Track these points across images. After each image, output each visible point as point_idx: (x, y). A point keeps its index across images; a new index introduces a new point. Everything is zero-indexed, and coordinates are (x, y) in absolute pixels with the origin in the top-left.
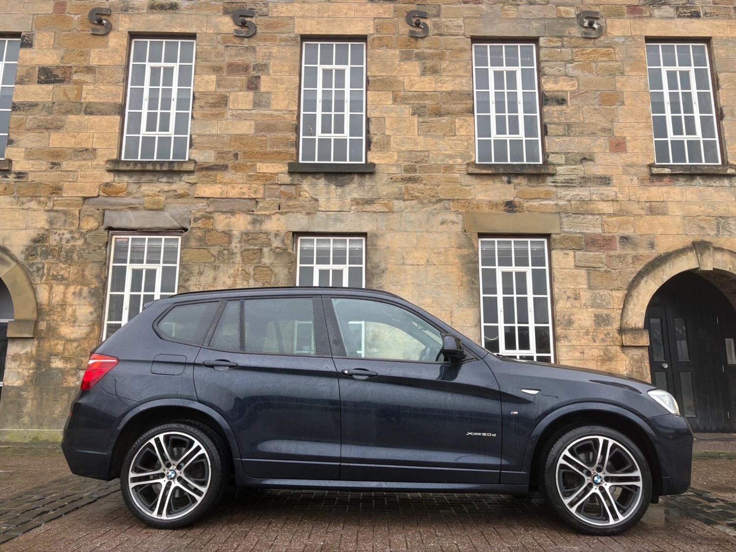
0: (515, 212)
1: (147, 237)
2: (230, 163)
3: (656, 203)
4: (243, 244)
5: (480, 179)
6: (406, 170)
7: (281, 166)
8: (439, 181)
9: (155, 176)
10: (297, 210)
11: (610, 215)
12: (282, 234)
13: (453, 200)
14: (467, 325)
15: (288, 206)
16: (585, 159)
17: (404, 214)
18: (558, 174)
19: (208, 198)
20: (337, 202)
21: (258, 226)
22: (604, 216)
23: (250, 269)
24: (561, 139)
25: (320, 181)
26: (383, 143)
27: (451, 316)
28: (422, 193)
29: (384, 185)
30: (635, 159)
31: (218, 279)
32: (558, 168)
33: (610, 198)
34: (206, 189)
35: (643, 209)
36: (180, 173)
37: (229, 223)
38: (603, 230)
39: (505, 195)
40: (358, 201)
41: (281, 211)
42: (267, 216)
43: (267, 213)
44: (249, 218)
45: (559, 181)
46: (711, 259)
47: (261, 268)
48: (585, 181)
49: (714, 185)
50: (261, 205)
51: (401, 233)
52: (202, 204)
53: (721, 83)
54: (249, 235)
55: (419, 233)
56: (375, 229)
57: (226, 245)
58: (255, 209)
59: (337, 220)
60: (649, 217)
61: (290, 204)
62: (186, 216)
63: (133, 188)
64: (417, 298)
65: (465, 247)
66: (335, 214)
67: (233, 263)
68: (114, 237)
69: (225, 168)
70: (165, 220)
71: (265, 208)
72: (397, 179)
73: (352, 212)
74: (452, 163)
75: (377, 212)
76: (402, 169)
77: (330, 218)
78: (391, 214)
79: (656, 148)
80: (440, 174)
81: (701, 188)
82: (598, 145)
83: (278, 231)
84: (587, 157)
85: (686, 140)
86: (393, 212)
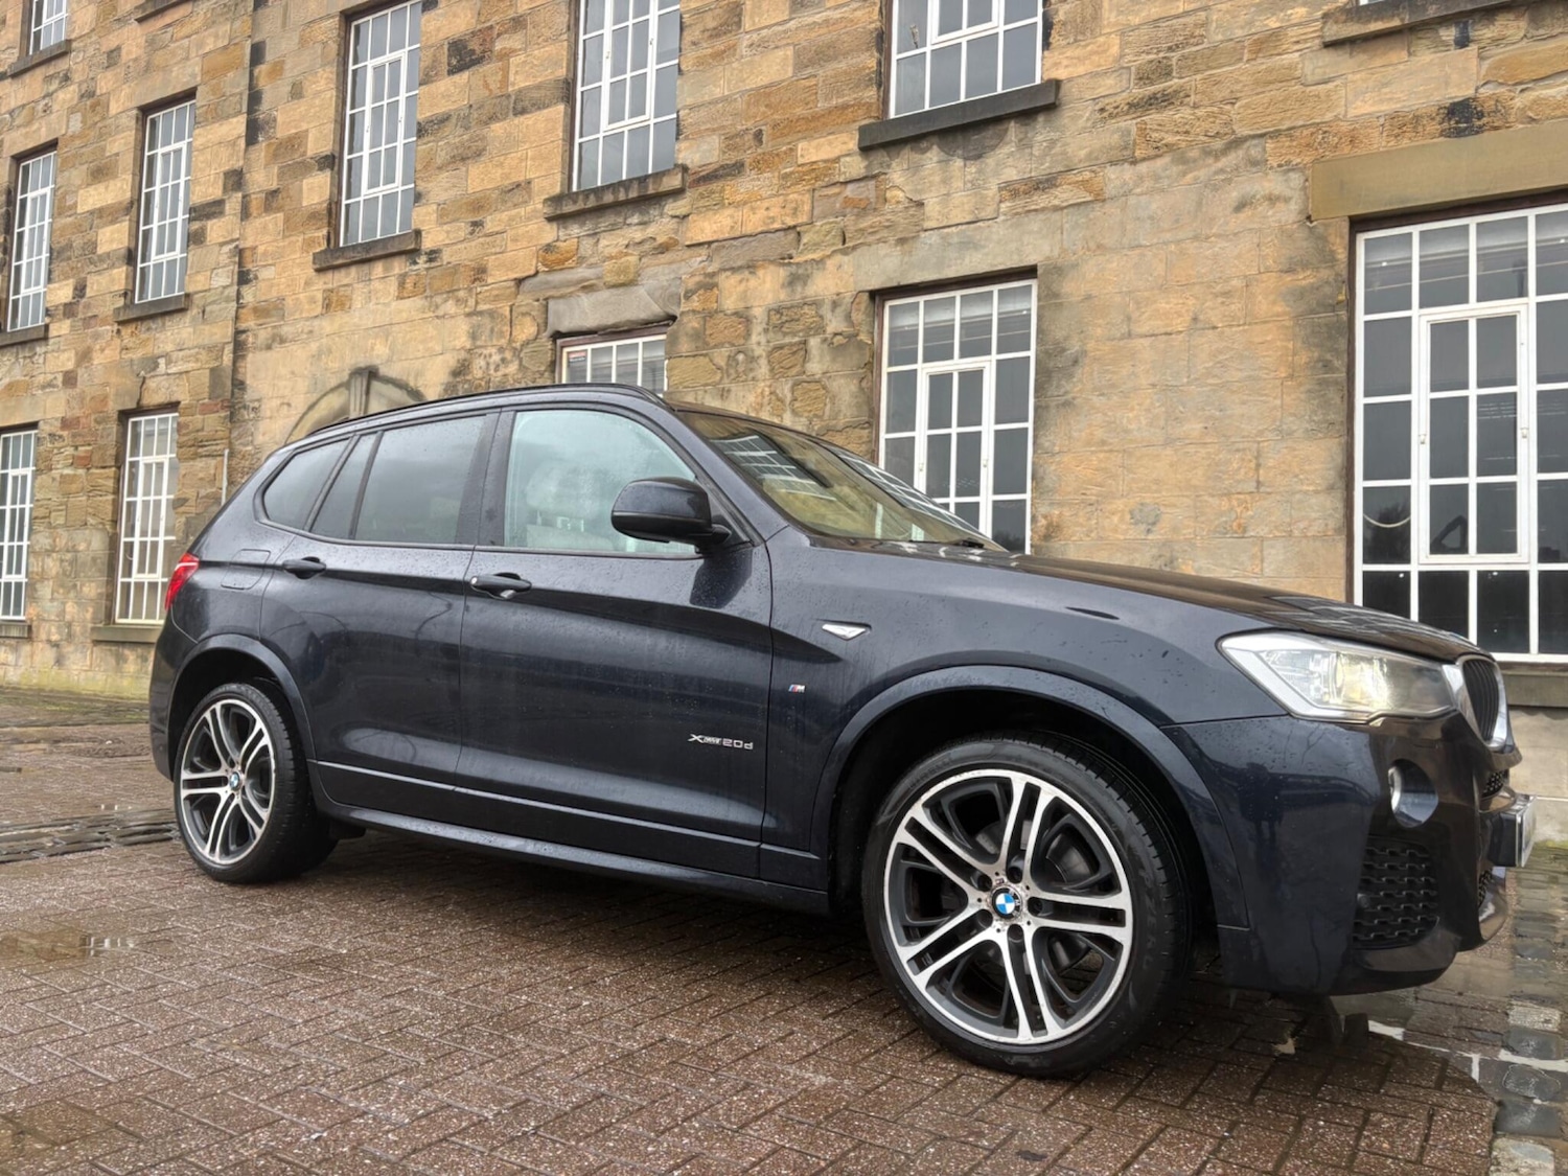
0: (1480, 130)
1: (614, 344)
2: (747, 157)
4: (773, 335)
5: (1364, 52)
6: (1143, 78)
7: (846, 139)
8: (1238, 87)
9: (618, 214)
10: (878, 237)
12: (847, 300)
13: (1275, 134)
14: (1305, 488)
15: (861, 230)
19: (709, 243)
20: (965, 200)
21: (799, 289)
23: (785, 390)
25: (928, 154)
26: (1084, 18)
27: (1258, 466)
28: (1187, 132)
29: (1084, 130)
34: (706, 224)
36: (660, 198)
37: (745, 291)
39: (1447, 84)
40: (1017, 186)
41: (845, 245)
42: (818, 263)
43: (816, 256)
44: (783, 273)
47: (805, 385)
50: (806, 240)
51: (1125, 252)
52: (699, 259)
54: (782, 314)
55: (1173, 247)
56: (1056, 253)
57: (742, 341)
58: (793, 252)
59: (968, 245)
61: (862, 226)
62: (673, 289)
63: (587, 246)
64: (1162, 423)
65: (1305, 266)
67: (753, 379)
68: (566, 350)
69: (736, 169)
70: (639, 304)
71: (815, 245)
72: (1117, 107)
73: (1002, 218)
74: (1278, 25)
75: (1063, 208)
76: (1133, 77)
77: (950, 244)
78: (1098, 205)
80: (1240, 65)
83: (838, 294)
86: (1104, 200)
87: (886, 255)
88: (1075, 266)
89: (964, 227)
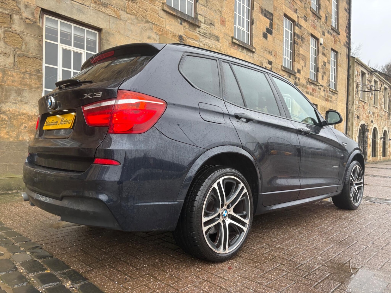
5: (168, 16)
8: (147, 8)
13: (154, 24)
16: (211, 23)
17: (127, 23)
18: (201, 27)
23: (0, 31)
24: (203, 8)
28: (138, 12)
30: (228, 32)
32: (202, 24)
33: (219, 49)
40: (96, 1)
45: (201, 32)
47: (11, 33)
48: (211, 36)
49: (249, 55)
53: (254, 7)
56: (108, 28)
59: (80, 11)
66: (78, 5)
73: (91, 8)
75: (110, 16)
78: (119, 20)
79: (234, 29)
80: (148, 3)
81: (245, 55)
82: (216, 18)
83: (28, 3)
84: (212, 22)
85: (241, 29)
86: (120, 19)
88: (113, 34)
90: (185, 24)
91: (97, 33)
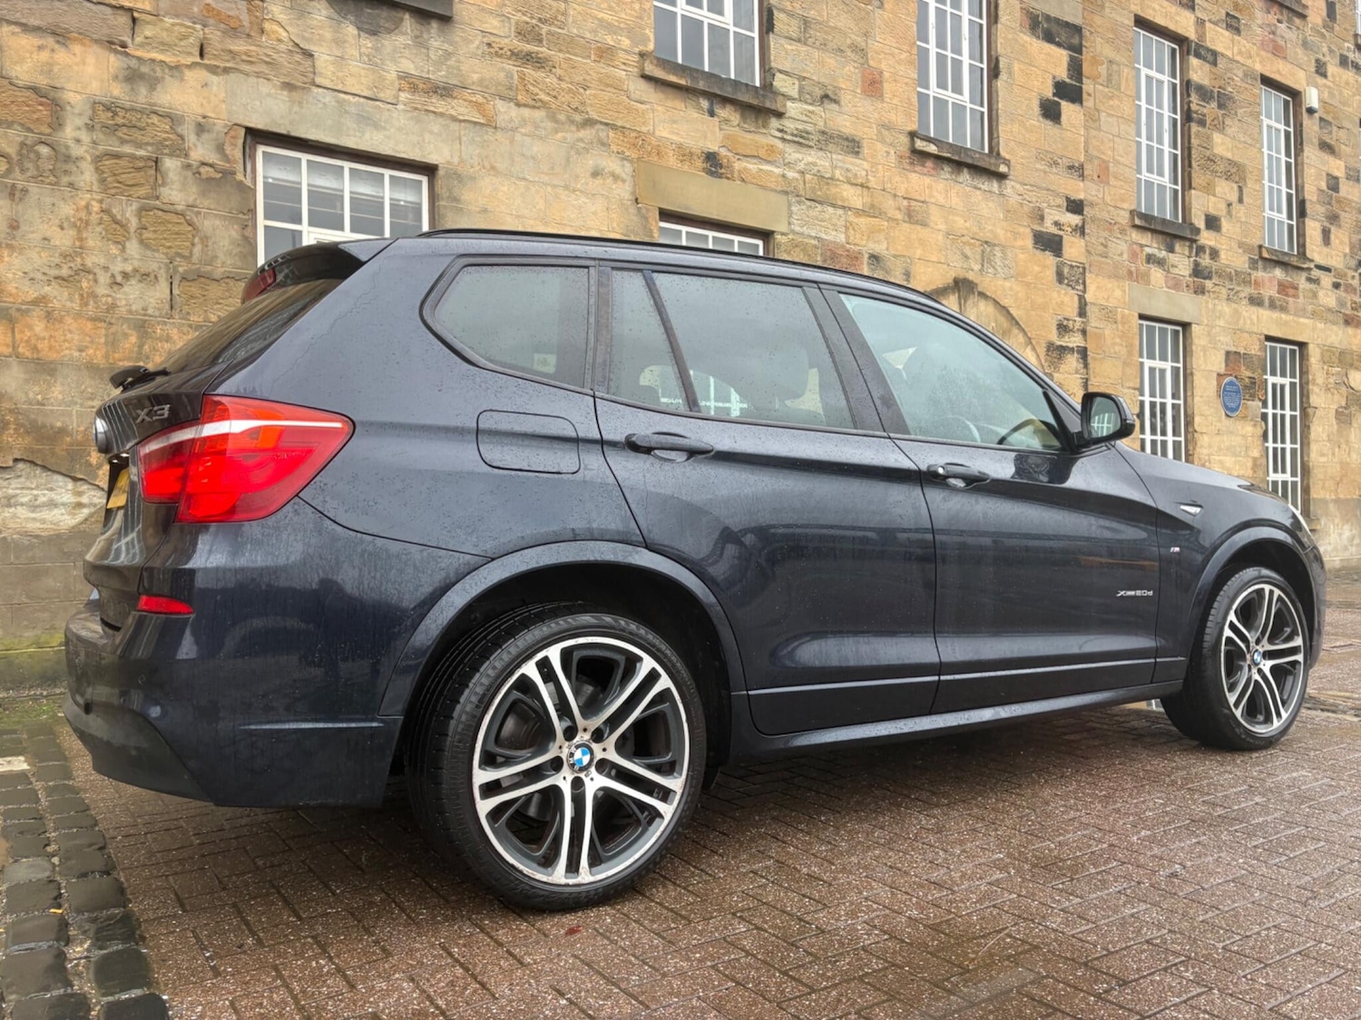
0: (720, 176)
3: (915, 203)
4: (101, 136)
5: (663, 92)
6: (520, 34)
8: (588, 78)
10: (256, 69)
11: (860, 212)
12: (218, 128)
13: (614, 127)
15: (231, 51)
16: (826, 96)
17: (518, 137)
18: (787, 115)
20: (363, 72)
21: (143, 91)
22: (850, 213)
23: (128, 212)
24: (794, 48)
25: (316, 4)
28: (555, 97)
29: (474, 56)
30: (893, 117)
31: (24, 228)
32: (789, 104)
33: (860, 181)
35: (899, 209)
37: (49, 64)
38: (847, 237)
39: (705, 138)
40: (417, 82)
41: (206, 62)
42: (171, 68)
43: (168, 58)
44: (114, 62)
45: (789, 130)
46: (975, 309)
47: (160, 213)
48: (828, 139)
49: (983, 187)
50: (148, 33)
51: (513, 180)
53: (1002, 13)
54: (115, 114)
55: (549, 189)
56: (456, 160)
57: (45, 129)
58: (129, 41)
59: (365, 120)
60: (907, 225)
61: (234, 48)
66: (358, 104)
67: (71, 185)
71: (163, 44)
72: (501, 49)
73: (401, 107)
74: (612, 43)
75: (461, 121)
76: (513, 29)
77: (346, 112)
78: (490, 130)
79: (916, 104)
80: (588, 61)
81: (968, 189)
82: (845, 75)
83: (204, 117)
84: (830, 93)
85: (951, 100)
86: (496, 128)
87: (269, 95)
88: (473, 178)
89: (362, 100)
90: (725, 112)
91: (424, 180)
